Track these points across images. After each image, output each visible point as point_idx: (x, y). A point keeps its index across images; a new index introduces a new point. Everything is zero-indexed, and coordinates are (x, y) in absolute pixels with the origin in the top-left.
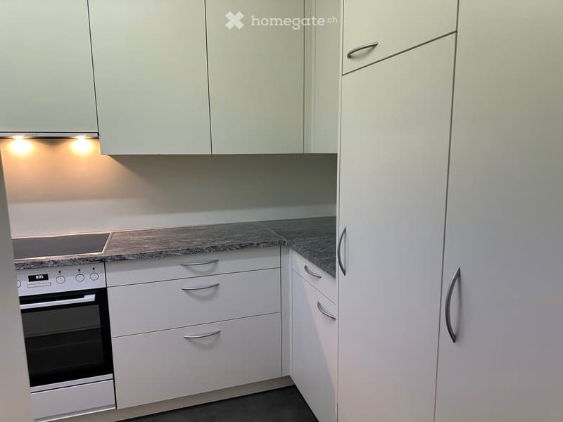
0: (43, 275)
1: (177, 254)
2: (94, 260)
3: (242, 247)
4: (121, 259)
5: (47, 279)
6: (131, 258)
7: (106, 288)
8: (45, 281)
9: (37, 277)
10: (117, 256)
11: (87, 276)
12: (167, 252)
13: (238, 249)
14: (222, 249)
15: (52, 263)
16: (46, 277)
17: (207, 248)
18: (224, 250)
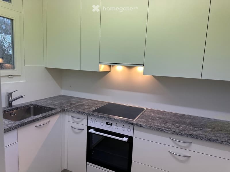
0: (111, 123)
1: (168, 132)
2: (129, 123)
3: (209, 140)
4: (140, 126)
5: (112, 125)
6: (145, 127)
7: (133, 137)
8: (111, 126)
9: (109, 123)
10: (139, 124)
11: (126, 129)
12: (162, 129)
13: (206, 140)
14: (196, 137)
15: (114, 119)
16: (111, 125)
17: (185, 134)
18: (196, 138)
